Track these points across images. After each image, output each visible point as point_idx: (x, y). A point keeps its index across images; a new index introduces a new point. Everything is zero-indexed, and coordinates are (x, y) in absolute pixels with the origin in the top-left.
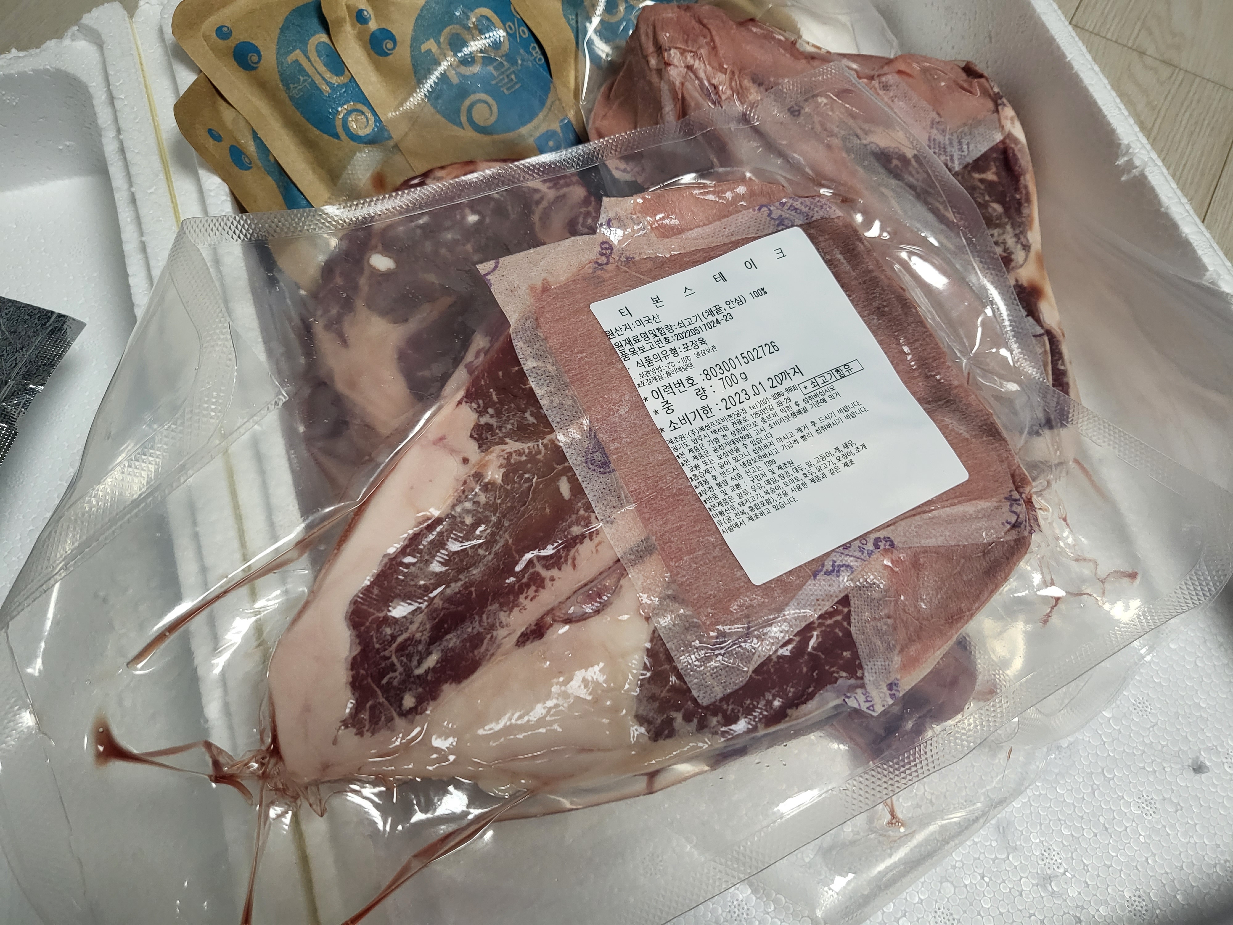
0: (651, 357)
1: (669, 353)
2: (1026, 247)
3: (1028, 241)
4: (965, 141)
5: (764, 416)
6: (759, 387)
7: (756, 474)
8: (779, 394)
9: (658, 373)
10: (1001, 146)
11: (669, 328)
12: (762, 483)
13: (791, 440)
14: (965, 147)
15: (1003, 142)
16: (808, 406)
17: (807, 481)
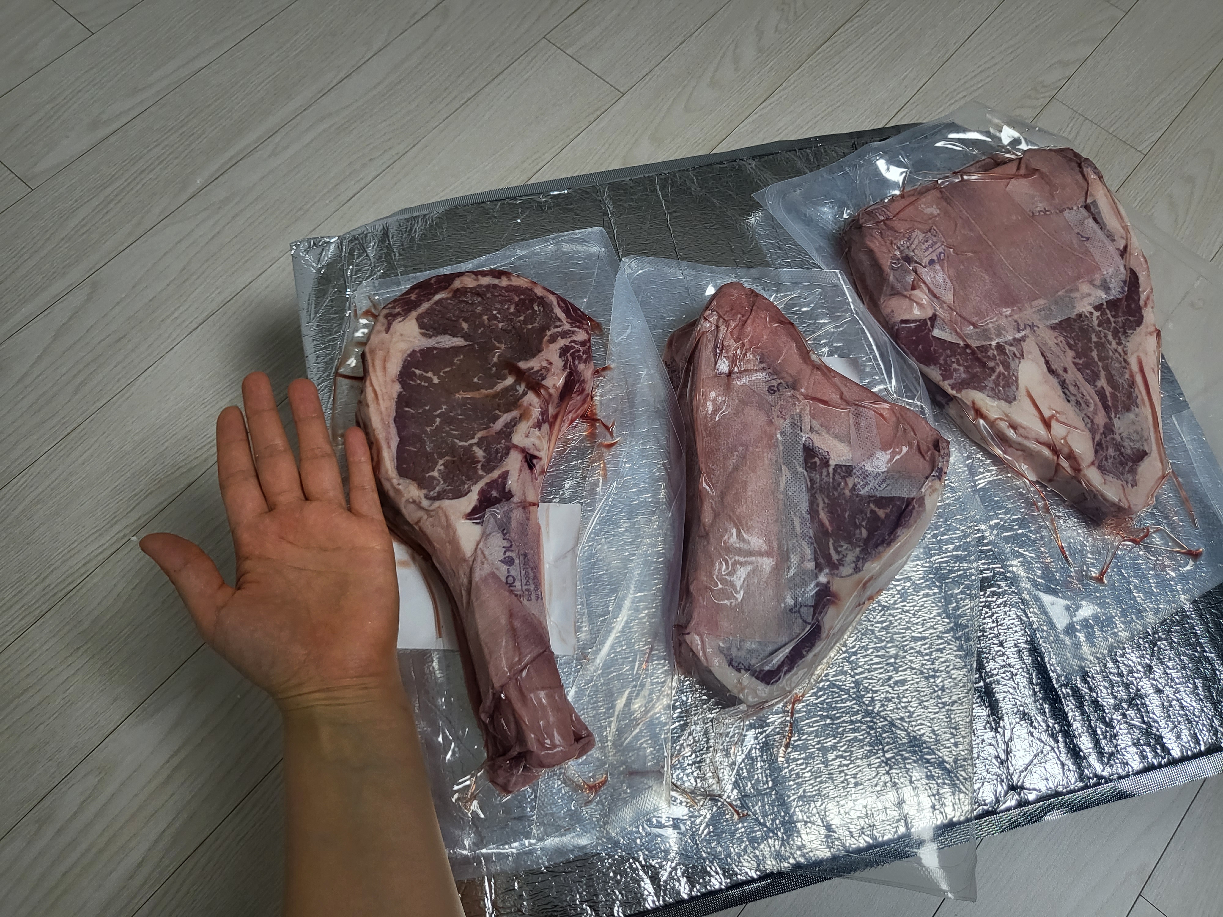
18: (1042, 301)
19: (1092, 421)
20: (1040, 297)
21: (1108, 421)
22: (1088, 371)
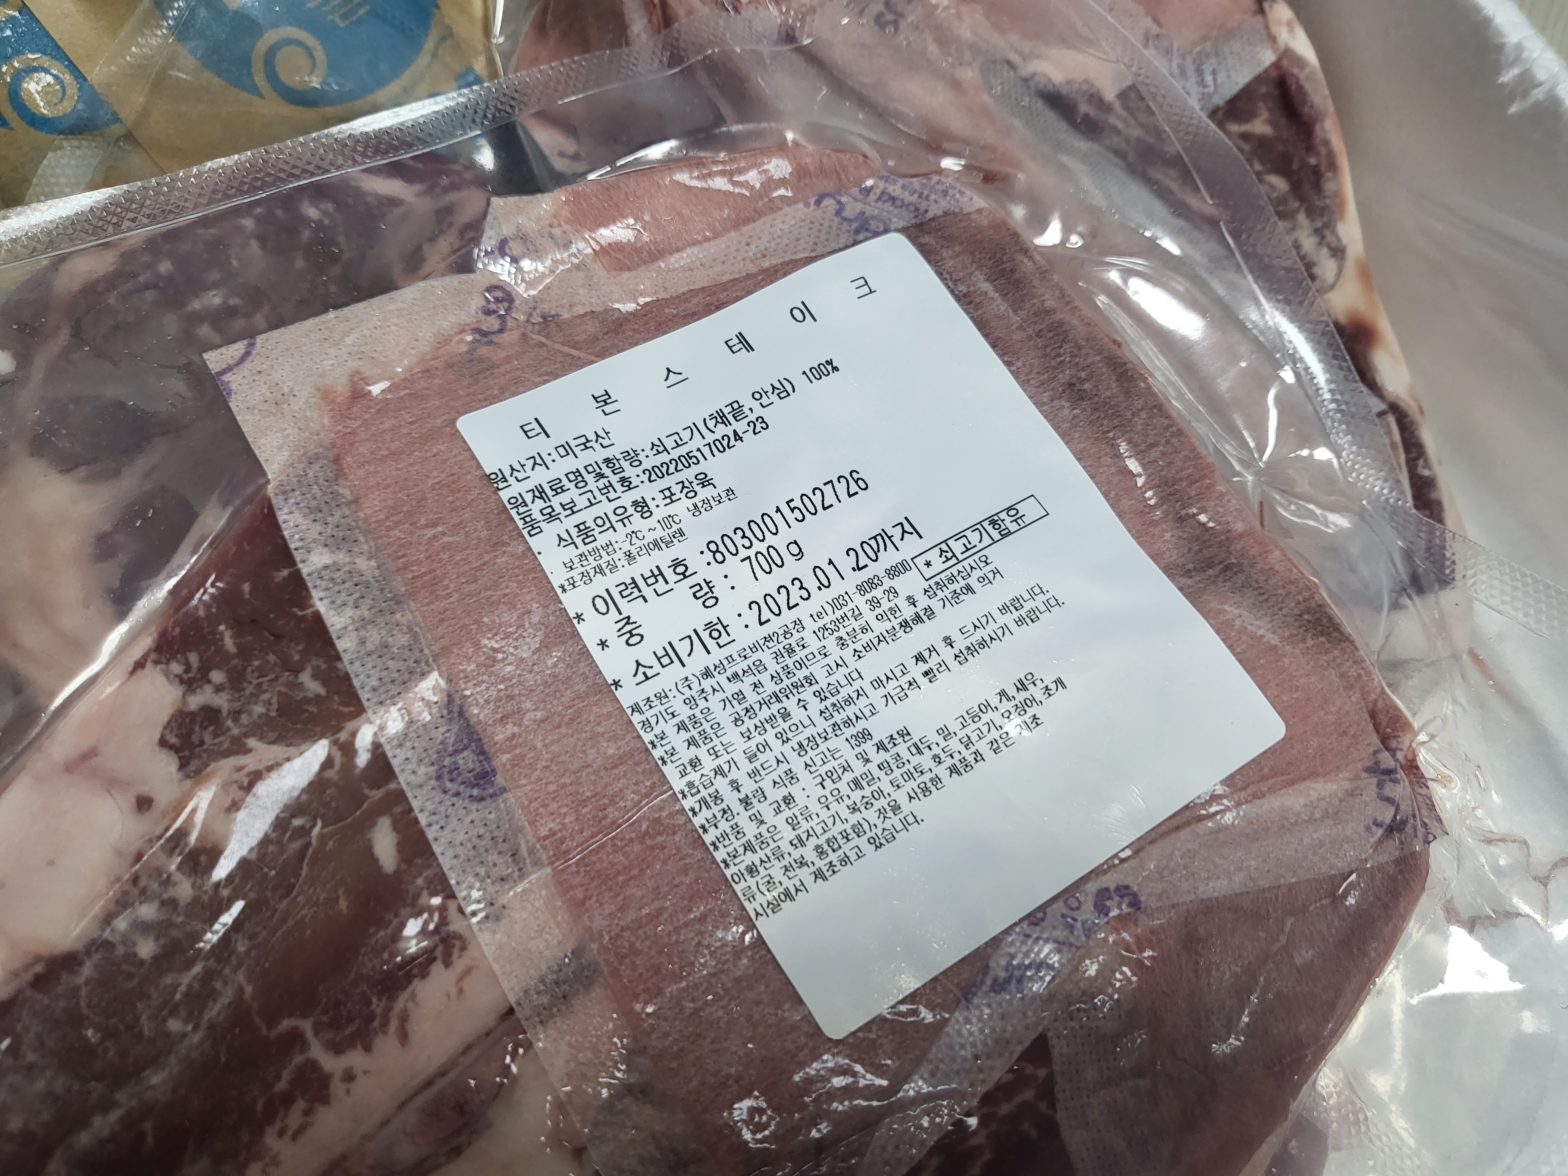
0: (590, 524)
1: (630, 510)
2: (1338, 252)
3: (1339, 240)
4: (1207, 68)
5: (842, 633)
6: (830, 570)
7: (828, 767)
8: (872, 583)
9: (606, 558)
10: (1274, 74)
11: (632, 457)
12: (842, 786)
13: (904, 681)
14: (1209, 79)
15: (1276, 65)
16: (936, 605)
17: (942, 771)
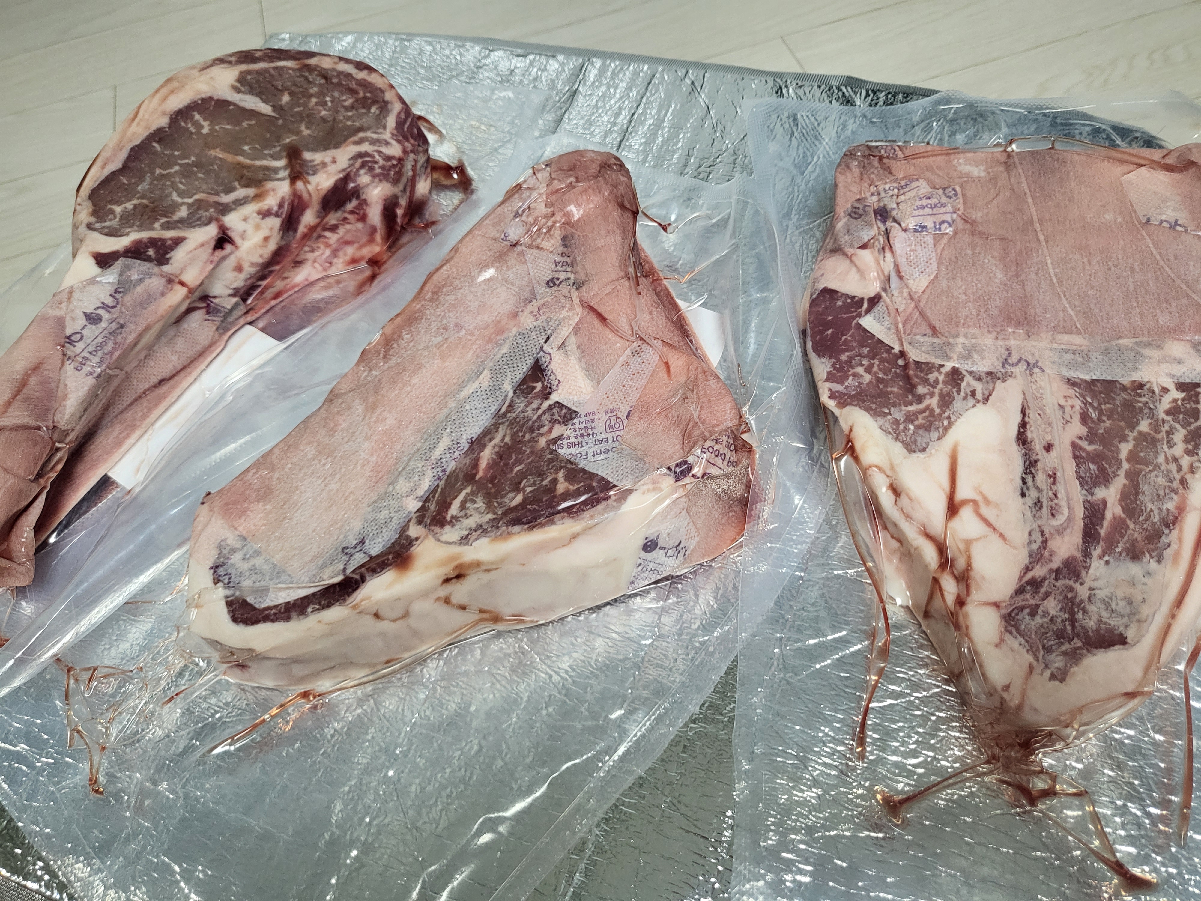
18: (1078, 341)
19: (1045, 542)
20: (1079, 333)
21: (1079, 555)
22: (1092, 466)
